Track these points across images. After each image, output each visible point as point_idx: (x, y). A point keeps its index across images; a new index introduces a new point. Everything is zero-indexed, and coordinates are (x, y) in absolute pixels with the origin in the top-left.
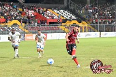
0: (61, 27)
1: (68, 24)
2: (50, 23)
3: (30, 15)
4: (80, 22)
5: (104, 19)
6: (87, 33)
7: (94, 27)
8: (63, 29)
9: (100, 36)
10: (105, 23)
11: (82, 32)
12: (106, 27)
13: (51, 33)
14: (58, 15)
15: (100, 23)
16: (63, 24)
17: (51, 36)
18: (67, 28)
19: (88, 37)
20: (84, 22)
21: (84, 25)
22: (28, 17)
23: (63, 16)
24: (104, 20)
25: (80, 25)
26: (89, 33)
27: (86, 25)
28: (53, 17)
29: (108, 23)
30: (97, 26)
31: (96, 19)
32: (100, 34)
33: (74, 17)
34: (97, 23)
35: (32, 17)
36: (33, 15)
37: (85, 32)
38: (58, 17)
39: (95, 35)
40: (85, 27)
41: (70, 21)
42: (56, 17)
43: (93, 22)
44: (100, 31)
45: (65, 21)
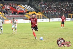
0: (26, 16)
1: (30, 14)
2: (19, 13)
3: (7, 8)
4: (37, 13)
5: (51, 10)
6: (41, 19)
7: (46, 16)
9: (49, 21)
10: (52, 13)
11: (38, 18)
12: (53, 16)
13: (20, 19)
14: (24, 8)
15: (49, 13)
16: (27, 14)
17: (20, 21)
18: (30, 16)
19: (42, 21)
20: (39, 13)
21: (39, 14)
22: (6, 10)
23: (27, 9)
25: (37, 14)
26: (43, 19)
27: (41, 14)
28: (21, 9)
29: (54, 13)
30: (47, 15)
31: (47, 10)
33: (33, 9)
34: (47, 13)
35: (8, 10)
36: (9, 8)
37: (40, 18)
38: (24, 9)
39: (46, 20)
40: (40, 16)
41: (31, 12)
42: (23, 10)
43: (45, 13)
44: (49, 18)
45: (28, 12)
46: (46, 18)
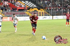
0: (26, 13)
1: (31, 10)
3: (5, 5)
7: (48, 13)
8: (28, 14)
9: (53, 19)
10: (56, 10)
11: (40, 16)
14: (24, 5)
15: (52, 10)
16: (28, 11)
18: (31, 13)
19: (45, 19)
20: (42, 9)
23: (28, 5)
24: (55, 8)
25: (39, 11)
26: (45, 17)
27: (43, 11)
28: (21, 6)
29: (58, 10)
30: (50, 12)
31: (50, 7)
32: (53, 17)
33: (35, 6)
34: (50, 10)
35: (7, 6)
36: (7, 5)
38: (25, 6)
39: (49, 18)
40: (42, 13)
41: (33, 8)
42: (23, 6)
43: (48, 9)
44: (53, 15)
45: (29, 9)
46: (49, 15)
